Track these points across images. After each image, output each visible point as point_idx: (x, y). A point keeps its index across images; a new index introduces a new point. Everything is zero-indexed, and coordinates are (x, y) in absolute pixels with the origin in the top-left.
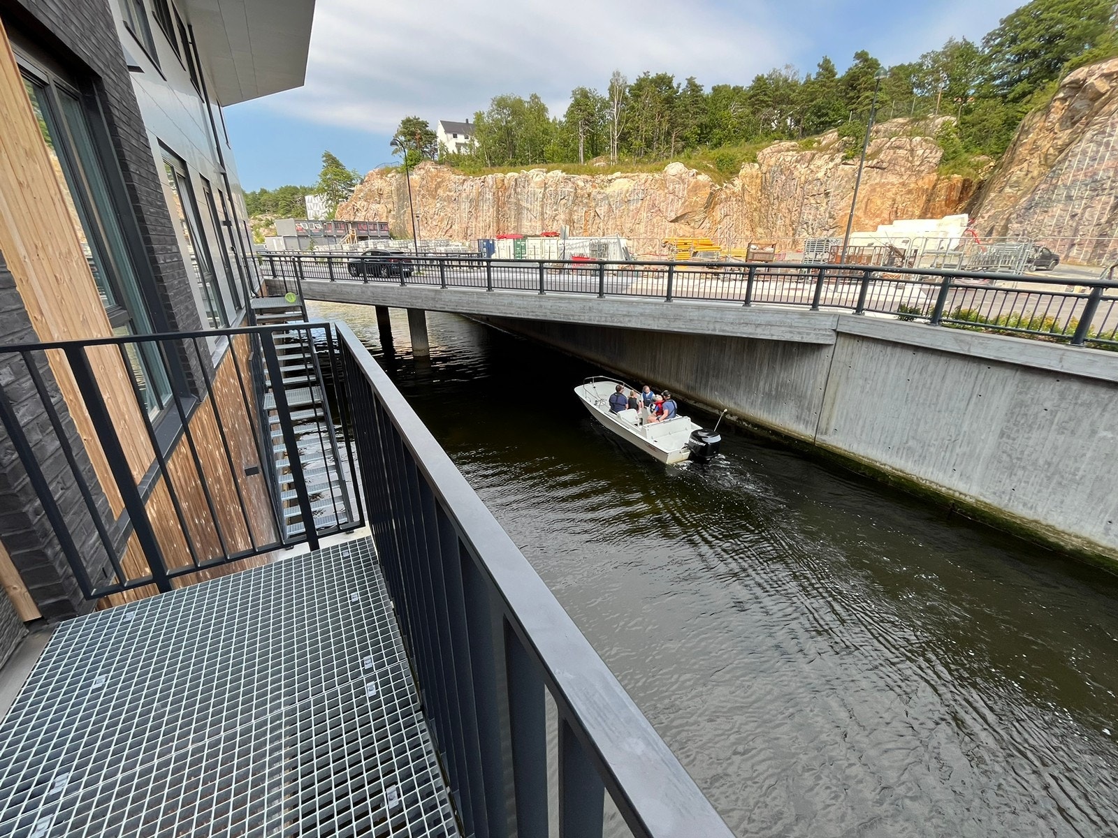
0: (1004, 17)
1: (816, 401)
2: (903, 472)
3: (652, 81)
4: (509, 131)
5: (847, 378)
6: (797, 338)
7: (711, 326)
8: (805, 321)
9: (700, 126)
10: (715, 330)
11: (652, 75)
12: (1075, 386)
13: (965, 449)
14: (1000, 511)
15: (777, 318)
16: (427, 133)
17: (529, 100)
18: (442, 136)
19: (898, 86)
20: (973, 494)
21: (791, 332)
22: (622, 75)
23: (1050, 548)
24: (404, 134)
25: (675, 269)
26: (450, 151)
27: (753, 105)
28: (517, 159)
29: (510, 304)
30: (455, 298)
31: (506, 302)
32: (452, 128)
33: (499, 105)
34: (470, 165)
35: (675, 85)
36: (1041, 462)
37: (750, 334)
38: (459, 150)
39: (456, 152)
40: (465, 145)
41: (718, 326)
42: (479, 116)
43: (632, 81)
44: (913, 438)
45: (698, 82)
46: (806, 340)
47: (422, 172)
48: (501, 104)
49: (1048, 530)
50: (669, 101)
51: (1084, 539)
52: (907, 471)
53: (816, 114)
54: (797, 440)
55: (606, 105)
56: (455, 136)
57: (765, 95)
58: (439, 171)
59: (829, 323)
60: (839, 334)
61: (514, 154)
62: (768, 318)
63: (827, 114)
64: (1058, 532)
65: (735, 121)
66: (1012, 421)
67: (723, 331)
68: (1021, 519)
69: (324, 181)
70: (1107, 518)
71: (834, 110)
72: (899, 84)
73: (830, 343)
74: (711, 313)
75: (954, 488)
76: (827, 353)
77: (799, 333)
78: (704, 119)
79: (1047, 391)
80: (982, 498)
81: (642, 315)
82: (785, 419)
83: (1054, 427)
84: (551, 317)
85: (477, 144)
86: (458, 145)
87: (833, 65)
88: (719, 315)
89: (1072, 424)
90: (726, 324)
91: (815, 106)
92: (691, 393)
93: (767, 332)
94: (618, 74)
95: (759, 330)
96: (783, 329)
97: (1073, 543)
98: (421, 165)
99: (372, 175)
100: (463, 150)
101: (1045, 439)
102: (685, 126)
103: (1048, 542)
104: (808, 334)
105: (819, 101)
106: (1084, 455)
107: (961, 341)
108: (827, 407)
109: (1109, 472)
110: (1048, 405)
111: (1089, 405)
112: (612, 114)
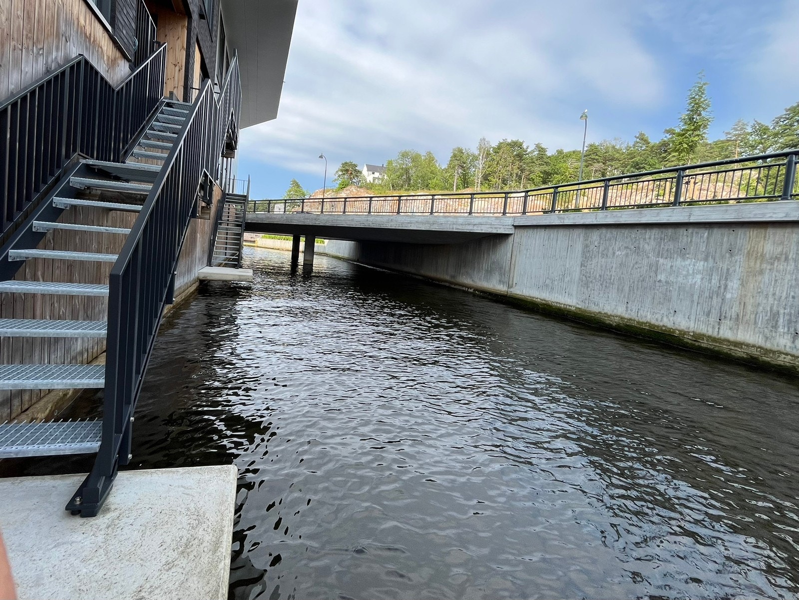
0: (788, 108)
1: (507, 269)
2: (545, 301)
3: (509, 144)
4: (407, 171)
5: (520, 251)
6: (494, 231)
7: (451, 227)
8: (498, 221)
9: (545, 172)
10: (453, 229)
11: (509, 141)
12: (604, 231)
13: (569, 278)
14: (585, 311)
15: (484, 220)
16: (355, 171)
17: (425, 154)
18: (365, 172)
19: (711, 153)
20: (574, 305)
21: (491, 228)
22: (487, 140)
23: (607, 327)
24: (342, 171)
25: (436, 197)
26: (368, 182)
27: (586, 161)
28: (411, 187)
29: (353, 220)
30: (326, 218)
31: (351, 218)
32: (372, 169)
33: (403, 156)
34: (379, 189)
35: (525, 146)
36: (598, 277)
37: (471, 230)
38: (374, 180)
39: (372, 182)
40: (378, 178)
41: (455, 226)
42: (390, 163)
43: (494, 144)
44: (548, 278)
45: (543, 146)
46: (499, 232)
47: (348, 192)
48: (404, 155)
49: (605, 316)
50: (520, 157)
51: (619, 316)
52: (547, 299)
53: (634, 167)
54: (500, 295)
55: (475, 158)
56: (373, 173)
57: (597, 155)
58: (358, 191)
59: (510, 222)
60: (516, 227)
61: (409, 184)
62: (480, 220)
63: (644, 168)
64: (609, 316)
65: (571, 171)
66: (584, 256)
67: (458, 229)
68: (594, 313)
69: (288, 195)
70: (626, 301)
71: (649, 165)
72: (712, 151)
73: (512, 233)
74: (451, 219)
75: (566, 304)
76: (511, 239)
77: (496, 228)
78: (547, 168)
79: (595, 235)
80: (578, 306)
81: (417, 222)
82: (495, 285)
83: (600, 255)
84: (372, 226)
85: (386, 177)
86: (374, 179)
87: (647, 137)
88: (455, 221)
89: (605, 252)
90: (459, 225)
91: (633, 162)
92: (453, 280)
93: (479, 229)
94: (484, 139)
95: (475, 228)
96: (487, 226)
97: (615, 321)
98: (348, 188)
99: (317, 192)
100: (376, 181)
101: (597, 262)
102: (531, 172)
103: (606, 324)
104: (500, 228)
105: (637, 159)
106: (612, 267)
107: (560, 218)
108: (512, 271)
109: (622, 274)
110: (596, 244)
111: (610, 239)
112: (480, 164)
